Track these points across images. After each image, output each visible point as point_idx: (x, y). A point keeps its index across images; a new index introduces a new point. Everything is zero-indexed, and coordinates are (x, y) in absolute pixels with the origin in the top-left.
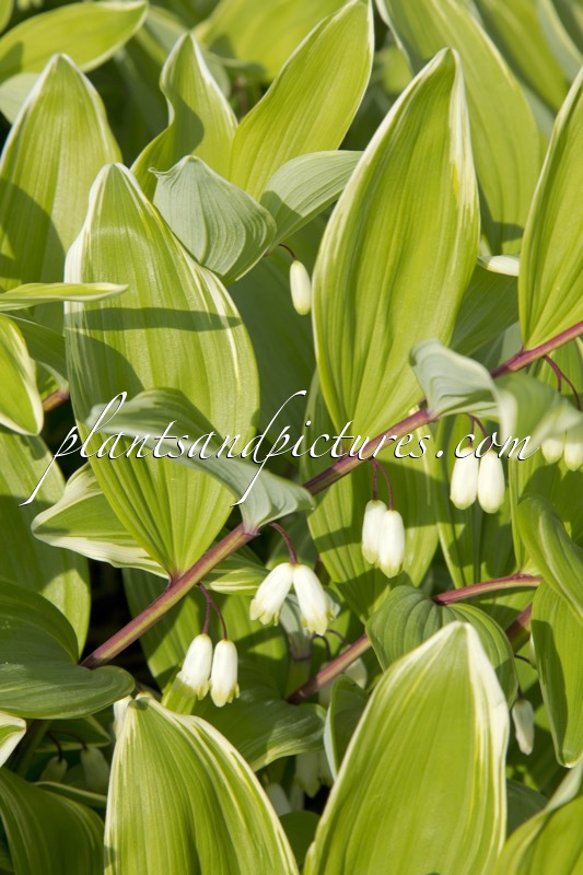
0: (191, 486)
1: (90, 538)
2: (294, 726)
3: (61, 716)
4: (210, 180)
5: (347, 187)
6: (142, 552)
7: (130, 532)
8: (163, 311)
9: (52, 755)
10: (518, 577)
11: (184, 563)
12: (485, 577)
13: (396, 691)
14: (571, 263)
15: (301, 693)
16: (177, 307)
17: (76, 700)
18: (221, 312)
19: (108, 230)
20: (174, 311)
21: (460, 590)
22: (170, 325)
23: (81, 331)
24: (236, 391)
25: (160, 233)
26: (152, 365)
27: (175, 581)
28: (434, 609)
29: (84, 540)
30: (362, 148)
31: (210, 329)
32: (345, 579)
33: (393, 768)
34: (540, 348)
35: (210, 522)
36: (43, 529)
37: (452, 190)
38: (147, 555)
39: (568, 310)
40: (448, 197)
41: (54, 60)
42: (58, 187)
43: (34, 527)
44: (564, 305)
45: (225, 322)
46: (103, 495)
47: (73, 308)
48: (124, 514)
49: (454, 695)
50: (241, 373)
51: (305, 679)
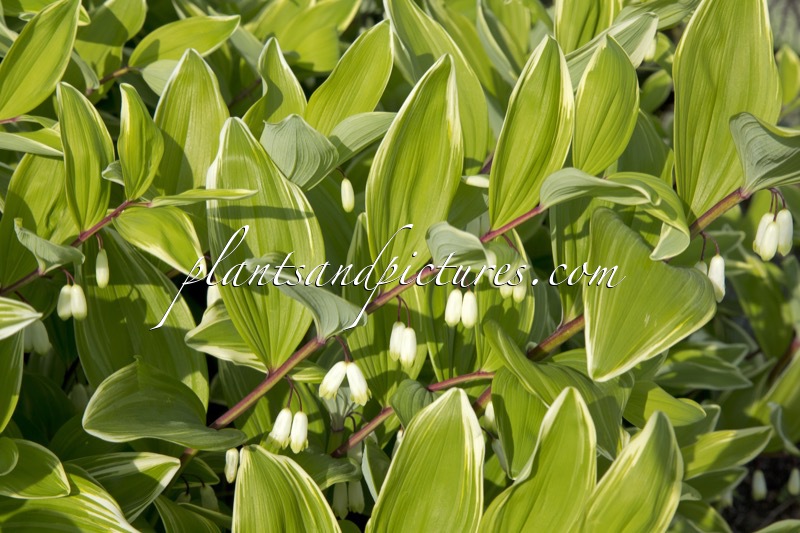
0: (282, 316)
1: (220, 346)
2: (341, 467)
3: (212, 449)
4: (305, 128)
5: (390, 129)
6: (254, 356)
7: (247, 343)
8: (266, 208)
9: (183, 490)
10: (479, 373)
11: (277, 363)
12: (455, 375)
13: (419, 428)
14: (518, 180)
15: (339, 451)
16: (275, 205)
17: (219, 441)
18: (302, 209)
19: (234, 158)
20: (273, 208)
21: (442, 383)
22: (271, 216)
23: (217, 219)
24: (310, 257)
25: (265, 161)
26: (259, 240)
27: (271, 374)
28: (428, 393)
29: (217, 348)
30: (397, 111)
31: (295, 218)
32: (370, 377)
33: (416, 476)
34: (500, 230)
35: (294, 337)
36: (192, 341)
37: (447, 136)
38: (256, 357)
39: (517, 208)
40: (445, 140)
41: (187, 52)
42: (189, 131)
43: (186, 339)
44: (514, 205)
45: (304, 215)
46: (230, 321)
47: (212, 205)
48: (243, 331)
49: (452, 432)
50: (314, 246)
51: (339, 444)
